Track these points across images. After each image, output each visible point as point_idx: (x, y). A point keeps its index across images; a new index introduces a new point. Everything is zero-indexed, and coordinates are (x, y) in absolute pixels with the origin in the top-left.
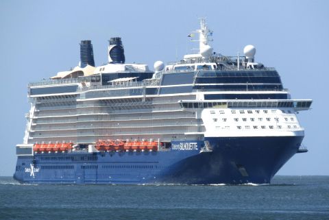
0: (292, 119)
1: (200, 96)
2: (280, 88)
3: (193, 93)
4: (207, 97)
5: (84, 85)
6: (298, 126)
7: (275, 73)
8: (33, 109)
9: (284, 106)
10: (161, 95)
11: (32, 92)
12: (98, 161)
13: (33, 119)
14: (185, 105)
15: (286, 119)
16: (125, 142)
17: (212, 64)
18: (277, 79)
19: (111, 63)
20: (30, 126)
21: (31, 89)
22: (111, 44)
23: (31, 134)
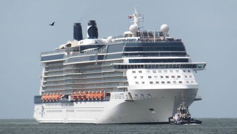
0: (190, 77)
1: (126, 61)
2: (185, 54)
3: (122, 59)
4: (130, 61)
5: (68, 53)
6: (194, 81)
7: (181, 44)
8: (44, 71)
9: (186, 68)
10: (106, 60)
11: (43, 59)
12: (74, 106)
13: (44, 78)
14: (115, 67)
15: (186, 77)
16: (87, 93)
17: (137, 38)
18: (183, 48)
19: (89, 38)
20: (42, 83)
21: (42, 57)
22: (89, 25)
23: (44, 88)
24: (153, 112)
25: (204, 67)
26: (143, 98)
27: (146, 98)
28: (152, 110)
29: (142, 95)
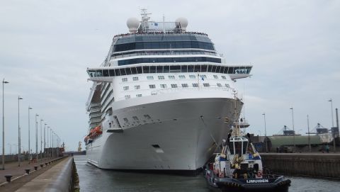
0: (227, 85)
1: (113, 64)
4: (120, 63)
15: (219, 84)
24: (159, 151)
25: (248, 72)
26: (138, 124)
27: (143, 123)
28: (157, 146)
29: (135, 118)
